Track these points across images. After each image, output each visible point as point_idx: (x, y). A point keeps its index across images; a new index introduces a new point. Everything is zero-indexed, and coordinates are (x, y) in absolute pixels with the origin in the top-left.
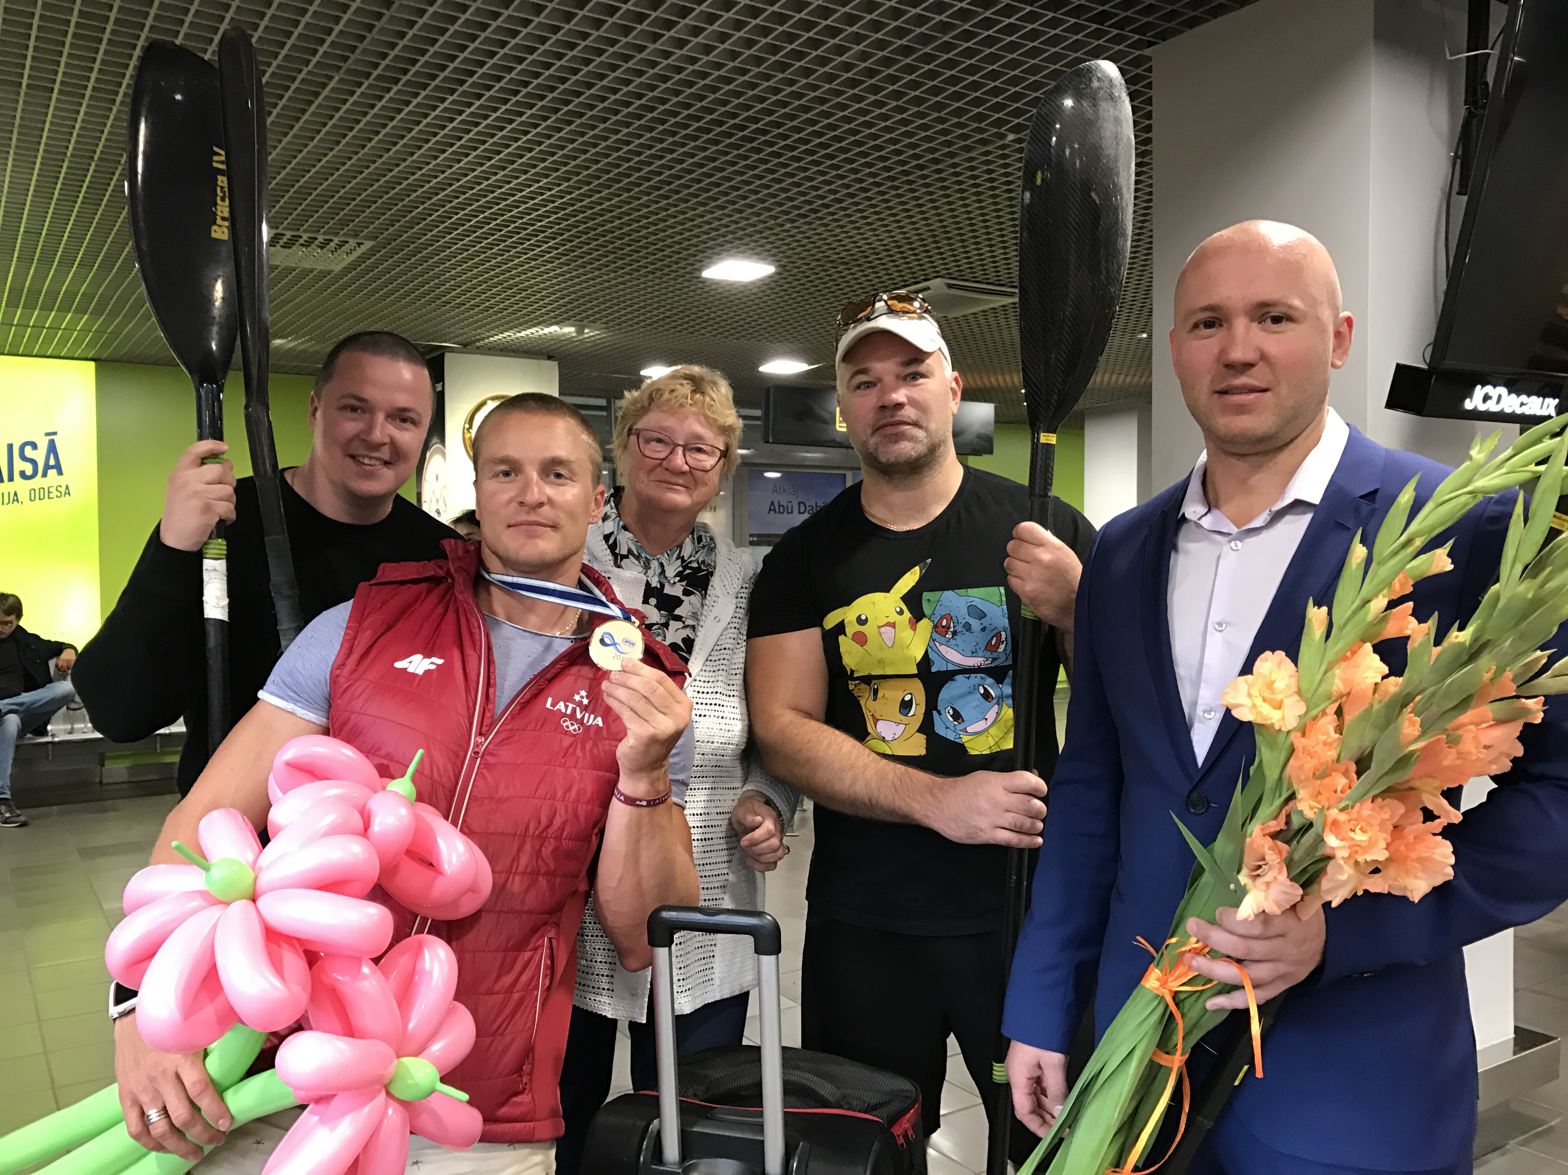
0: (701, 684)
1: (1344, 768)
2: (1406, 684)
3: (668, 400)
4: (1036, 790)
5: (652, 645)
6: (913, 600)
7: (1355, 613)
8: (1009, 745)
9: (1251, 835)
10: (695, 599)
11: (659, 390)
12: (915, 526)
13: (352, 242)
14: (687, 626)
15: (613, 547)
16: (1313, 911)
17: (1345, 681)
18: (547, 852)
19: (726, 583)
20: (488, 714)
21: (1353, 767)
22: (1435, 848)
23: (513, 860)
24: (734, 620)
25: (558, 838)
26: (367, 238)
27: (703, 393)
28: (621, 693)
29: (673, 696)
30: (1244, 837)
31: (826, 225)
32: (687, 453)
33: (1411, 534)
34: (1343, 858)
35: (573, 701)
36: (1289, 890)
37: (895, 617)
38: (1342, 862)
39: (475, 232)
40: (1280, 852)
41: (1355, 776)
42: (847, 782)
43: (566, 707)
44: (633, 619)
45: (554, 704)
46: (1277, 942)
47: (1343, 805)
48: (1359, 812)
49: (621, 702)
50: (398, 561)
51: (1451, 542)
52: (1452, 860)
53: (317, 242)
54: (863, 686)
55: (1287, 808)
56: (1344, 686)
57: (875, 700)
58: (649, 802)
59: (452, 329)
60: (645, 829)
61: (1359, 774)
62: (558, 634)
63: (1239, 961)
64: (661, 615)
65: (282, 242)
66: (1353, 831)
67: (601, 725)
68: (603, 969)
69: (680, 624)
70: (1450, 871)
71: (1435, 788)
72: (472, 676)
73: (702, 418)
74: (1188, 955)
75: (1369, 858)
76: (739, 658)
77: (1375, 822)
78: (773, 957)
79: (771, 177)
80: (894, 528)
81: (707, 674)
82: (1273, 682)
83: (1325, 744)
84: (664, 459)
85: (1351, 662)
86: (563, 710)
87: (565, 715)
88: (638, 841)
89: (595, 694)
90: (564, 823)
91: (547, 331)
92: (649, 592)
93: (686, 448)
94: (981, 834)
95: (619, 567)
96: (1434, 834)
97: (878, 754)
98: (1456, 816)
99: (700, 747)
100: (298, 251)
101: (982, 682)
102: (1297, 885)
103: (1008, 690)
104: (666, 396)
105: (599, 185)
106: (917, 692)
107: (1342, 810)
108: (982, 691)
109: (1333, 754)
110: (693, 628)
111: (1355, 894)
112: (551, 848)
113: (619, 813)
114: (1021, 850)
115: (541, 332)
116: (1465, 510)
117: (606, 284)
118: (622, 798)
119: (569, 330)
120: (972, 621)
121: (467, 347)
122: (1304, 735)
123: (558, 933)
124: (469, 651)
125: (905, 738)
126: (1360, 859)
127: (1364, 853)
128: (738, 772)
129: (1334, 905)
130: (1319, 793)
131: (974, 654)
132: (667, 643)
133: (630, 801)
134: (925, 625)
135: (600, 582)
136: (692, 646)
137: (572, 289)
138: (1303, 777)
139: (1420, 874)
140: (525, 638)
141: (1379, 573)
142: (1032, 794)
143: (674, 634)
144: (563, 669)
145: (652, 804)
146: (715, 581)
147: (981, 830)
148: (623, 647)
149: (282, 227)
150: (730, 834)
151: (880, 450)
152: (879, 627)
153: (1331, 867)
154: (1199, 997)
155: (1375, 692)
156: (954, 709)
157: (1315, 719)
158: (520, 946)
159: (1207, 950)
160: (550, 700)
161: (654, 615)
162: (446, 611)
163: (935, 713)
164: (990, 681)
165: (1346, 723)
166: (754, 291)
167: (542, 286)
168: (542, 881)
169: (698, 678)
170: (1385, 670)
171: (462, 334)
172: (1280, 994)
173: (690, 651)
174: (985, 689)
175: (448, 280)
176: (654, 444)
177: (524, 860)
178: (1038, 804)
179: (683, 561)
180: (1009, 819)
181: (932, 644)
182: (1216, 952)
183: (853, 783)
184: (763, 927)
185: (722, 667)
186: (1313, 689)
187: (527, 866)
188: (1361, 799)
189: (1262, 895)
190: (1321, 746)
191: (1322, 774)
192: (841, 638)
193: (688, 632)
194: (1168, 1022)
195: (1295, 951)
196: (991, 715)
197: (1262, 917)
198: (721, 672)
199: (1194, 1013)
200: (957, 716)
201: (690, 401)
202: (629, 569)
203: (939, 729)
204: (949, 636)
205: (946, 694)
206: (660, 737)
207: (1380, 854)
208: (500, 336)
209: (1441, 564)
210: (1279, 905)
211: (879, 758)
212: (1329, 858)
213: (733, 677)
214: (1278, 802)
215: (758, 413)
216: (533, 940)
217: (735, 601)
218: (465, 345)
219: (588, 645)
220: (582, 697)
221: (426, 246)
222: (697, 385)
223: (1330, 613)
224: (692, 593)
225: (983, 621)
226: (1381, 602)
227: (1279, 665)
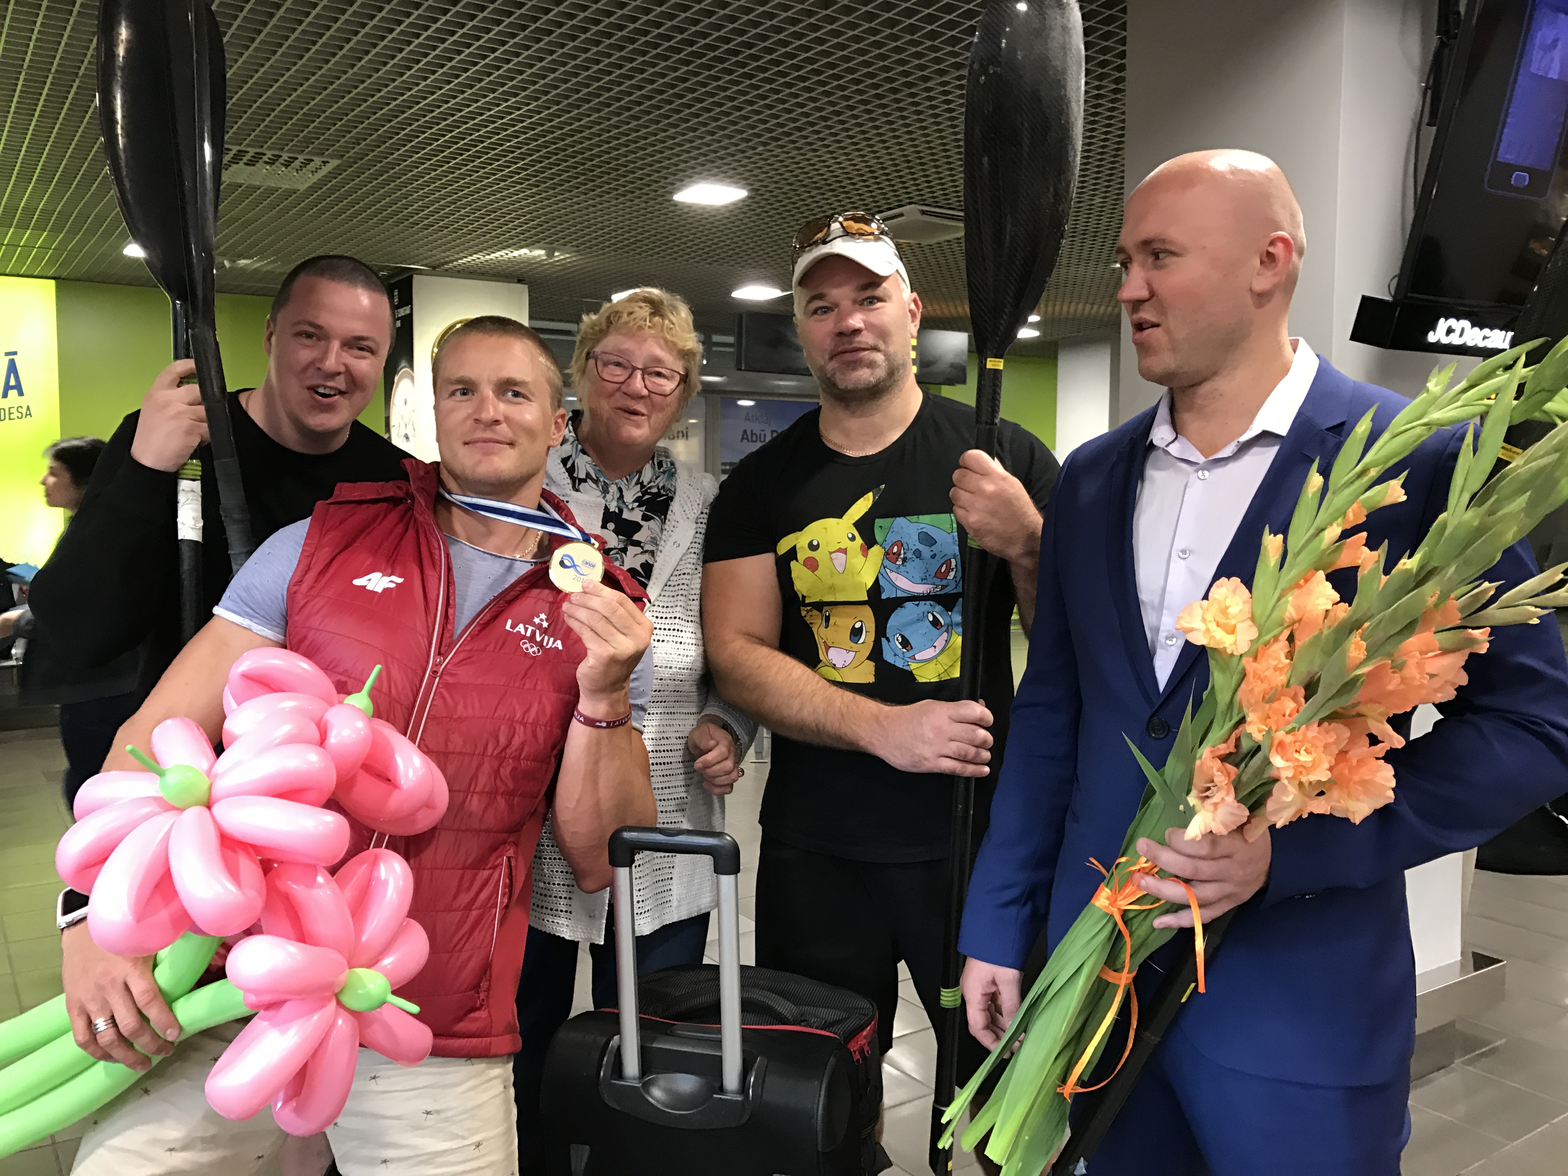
0: (660, 609)
1: (1293, 693)
2: (1355, 612)
3: (627, 323)
4: (981, 719)
5: (612, 570)
6: (865, 527)
7: (1309, 541)
8: (956, 674)
9: (1201, 758)
10: (654, 524)
11: (617, 312)
12: (871, 451)
13: (318, 160)
14: (646, 552)
15: (571, 471)
16: (1259, 833)
17: (1297, 608)
18: (505, 772)
19: (686, 508)
20: (447, 634)
21: (1302, 692)
22: (1377, 771)
23: (471, 780)
24: (694, 545)
25: (517, 758)
26: (332, 156)
27: (662, 316)
28: (582, 614)
29: (634, 618)
30: (1194, 759)
31: (799, 149)
32: (646, 376)
33: (1366, 465)
34: (1287, 778)
35: (533, 624)
36: (1236, 812)
37: (846, 544)
38: (1286, 782)
39: (443, 152)
40: (1229, 775)
41: (1303, 700)
42: (795, 708)
43: (526, 629)
44: (593, 541)
45: (513, 626)
46: (1223, 863)
47: (1290, 727)
48: (1304, 734)
49: (582, 623)
50: (355, 481)
51: (1405, 473)
52: (1393, 783)
53: (281, 160)
54: (815, 612)
55: (1237, 731)
56: (1297, 613)
57: (827, 627)
58: (608, 723)
59: (421, 251)
60: (604, 751)
61: (1307, 699)
62: (518, 556)
63: (1187, 881)
64: (619, 541)
65: (245, 159)
66: (1298, 752)
67: (560, 647)
68: (559, 890)
69: (639, 549)
70: (1391, 794)
71: (1381, 714)
72: (432, 596)
73: (662, 341)
74: (1137, 875)
75: (1313, 778)
76: (697, 584)
77: (1320, 745)
78: (732, 877)
79: (743, 98)
80: (849, 453)
81: (666, 599)
82: (1227, 608)
83: (1276, 669)
84: (622, 383)
85: (1304, 589)
86: (523, 633)
87: (524, 637)
88: (597, 762)
89: (555, 617)
90: (523, 744)
91: (516, 253)
92: (608, 517)
93: (644, 371)
94: (925, 763)
95: (577, 490)
96: (1377, 759)
97: (829, 681)
98: (1399, 741)
99: (659, 672)
100: (261, 169)
101: (930, 609)
102: (1243, 806)
103: (957, 618)
104: (625, 317)
105: (569, 105)
106: (867, 619)
107: (1288, 733)
108: (931, 619)
109: (1283, 678)
110: (652, 553)
111: (1300, 817)
112: (509, 769)
113: (578, 733)
114: (968, 779)
115: (511, 255)
116: (1419, 442)
117: (577, 207)
118: (582, 719)
119: (539, 253)
120: (921, 547)
121: (436, 269)
122: (1255, 659)
123: (516, 853)
124: (429, 571)
125: (854, 665)
126: (1304, 779)
127: (1308, 774)
128: (694, 696)
129: (1278, 826)
130: (1269, 717)
131: (924, 581)
132: (625, 568)
133: (590, 722)
134: (876, 552)
135: (559, 506)
136: (651, 571)
137: (541, 211)
138: (1253, 701)
139: (1362, 797)
140: (485, 560)
141: (1334, 501)
142: (978, 723)
143: (633, 559)
144: (523, 592)
145: (611, 725)
146: (675, 506)
147: (926, 759)
148: (583, 569)
149: (245, 143)
150: (687, 758)
151: (838, 374)
152: (831, 553)
153: (1276, 788)
154: (1146, 916)
155: (1325, 618)
156: (903, 637)
157: (1267, 644)
158: (480, 863)
159: (1156, 870)
160: (510, 622)
161: (613, 540)
162: (406, 530)
163: (883, 639)
164: (939, 608)
165: (1297, 649)
166: (727, 215)
167: (511, 207)
168: (501, 801)
169: (656, 603)
170: (1337, 597)
171: (431, 257)
172: (1225, 915)
173: (648, 576)
174: (934, 616)
175: (416, 201)
176: (611, 367)
177: (483, 779)
178: (983, 733)
179: (642, 486)
180: (953, 747)
181: (882, 570)
182: (1164, 871)
183: (801, 710)
184: (722, 847)
185: (681, 592)
186: (1267, 614)
187: (485, 785)
188: (1308, 722)
189: (1210, 815)
190: (1272, 670)
191: (1271, 697)
192: (793, 564)
193: (647, 557)
194: (1116, 940)
195: (1241, 873)
196: (940, 643)
197: (1210, 837)
198: (680, 597)
199: (1141, 932)
200: (905, 643)
201: (648, 324)
202: (586, 492)
203: (888, 657)
204: (899, 562)
205: (896, 620)
206: (620, 658)
207: (1323, 775)
208: (469, 259)
209: (1396, 495)
210: (1225, 825)
211: (828, 684)
212: (1276, 780)
213: (691, 602)
214: (1229, 725)
215: (730, 339)
216: (492, 858)
217: (694, 526)
218: (434, 268)
219: (548, 568)
220: (542, 619)
221: (393, 165)
222: (656, 308)
223: (1285, 541)
224: (651, 518)
225: (933, 548)
226: (1334, 531)
227: (1234, 592)
